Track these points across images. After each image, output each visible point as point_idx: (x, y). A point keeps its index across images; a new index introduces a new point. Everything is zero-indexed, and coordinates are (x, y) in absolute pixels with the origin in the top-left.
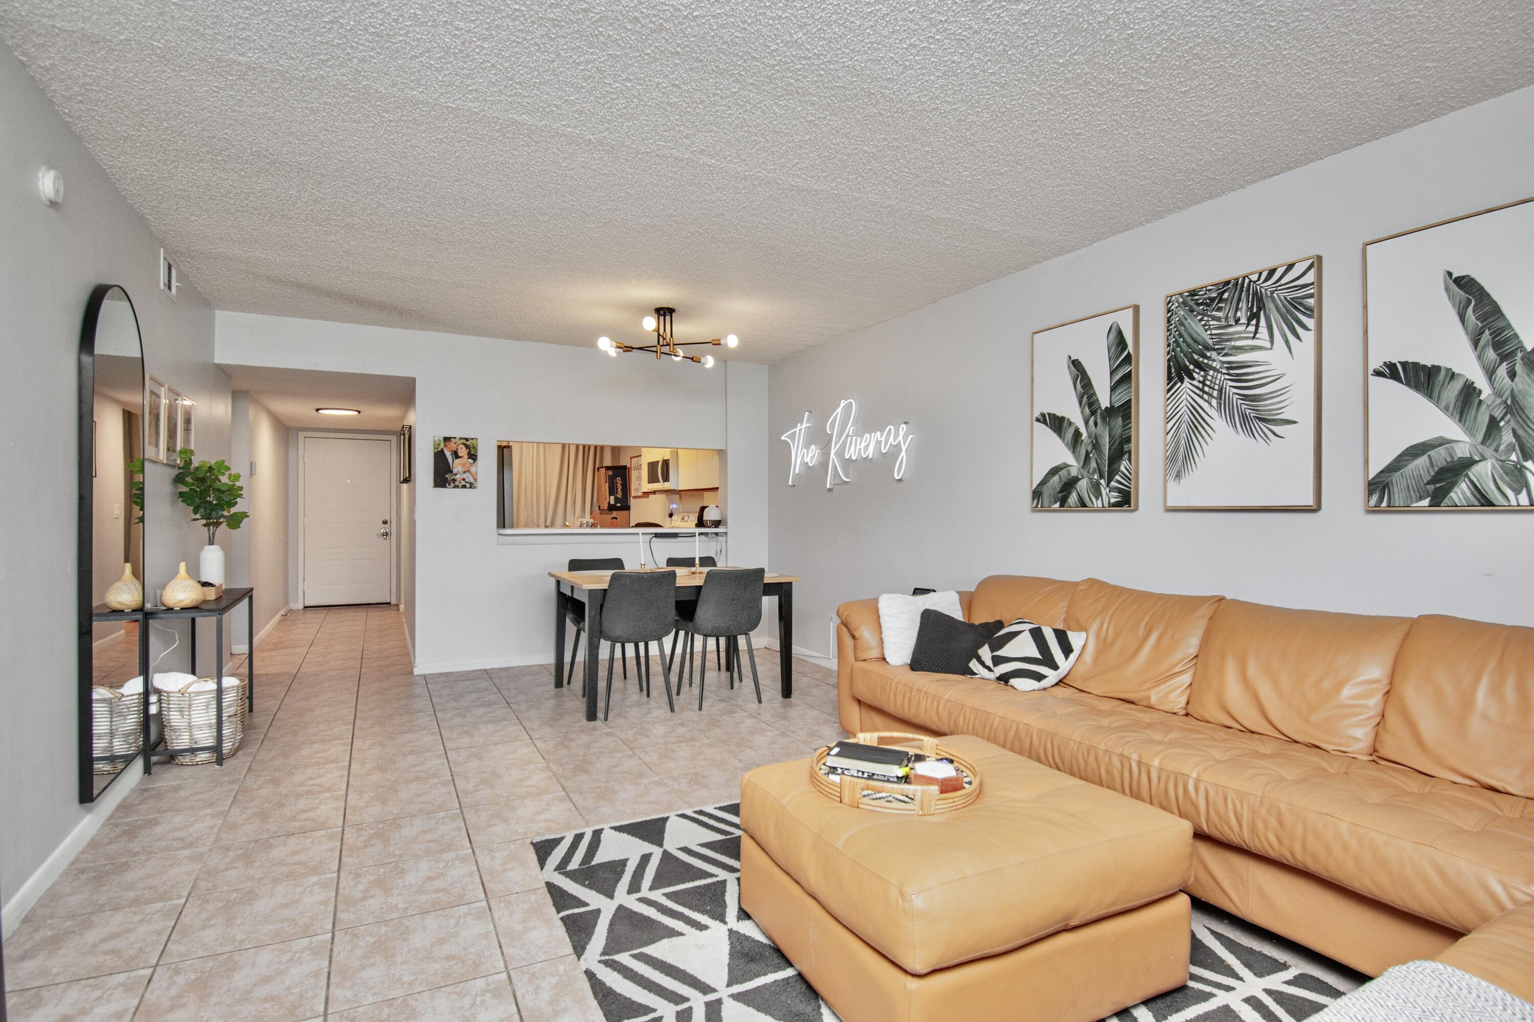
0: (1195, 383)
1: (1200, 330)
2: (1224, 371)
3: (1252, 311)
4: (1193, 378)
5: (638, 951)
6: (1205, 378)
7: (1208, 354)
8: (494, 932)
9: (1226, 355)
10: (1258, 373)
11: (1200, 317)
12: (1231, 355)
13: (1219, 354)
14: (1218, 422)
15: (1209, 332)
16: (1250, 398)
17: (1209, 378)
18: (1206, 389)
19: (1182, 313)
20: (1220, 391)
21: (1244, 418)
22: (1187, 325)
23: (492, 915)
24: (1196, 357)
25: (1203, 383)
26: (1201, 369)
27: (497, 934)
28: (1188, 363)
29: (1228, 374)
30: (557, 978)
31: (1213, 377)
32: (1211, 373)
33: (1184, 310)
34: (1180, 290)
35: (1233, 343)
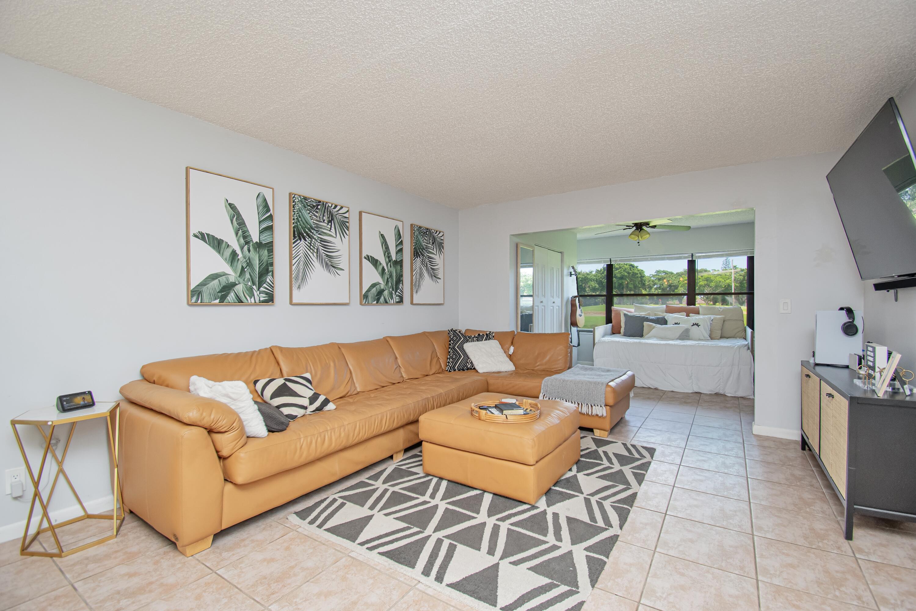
0: (306, 242)
1: (309, 218)
2: (319, 241)
3: (329, 219)
4: (306, 241)
5: (592, 523)
6: (311, 241)
7: (312, 231)
8: (650, 575)
9: (319, 234)
10: (331, 246)
11: (308, 212)
12: (321, 235)
13: (317, 233)
14: (316, 264)
15: (312, 221)
16: (329, 256)
17: (313, 242)
18: (312, 247)
19: (300, 206)
20: (317, 249)
21: (327, 264)
22: (303, 213)
23: (643, 588)
24: (307, 230)
25: (310, 244)
26: (309, 237)
27: (648, 573)
28: (303, 232)
29: (321, 243)
30: (616, 580)
31: (314, 242)
32: (314, 240)
33: (301, 205)
34: (300, 194)
35: (322, 230)
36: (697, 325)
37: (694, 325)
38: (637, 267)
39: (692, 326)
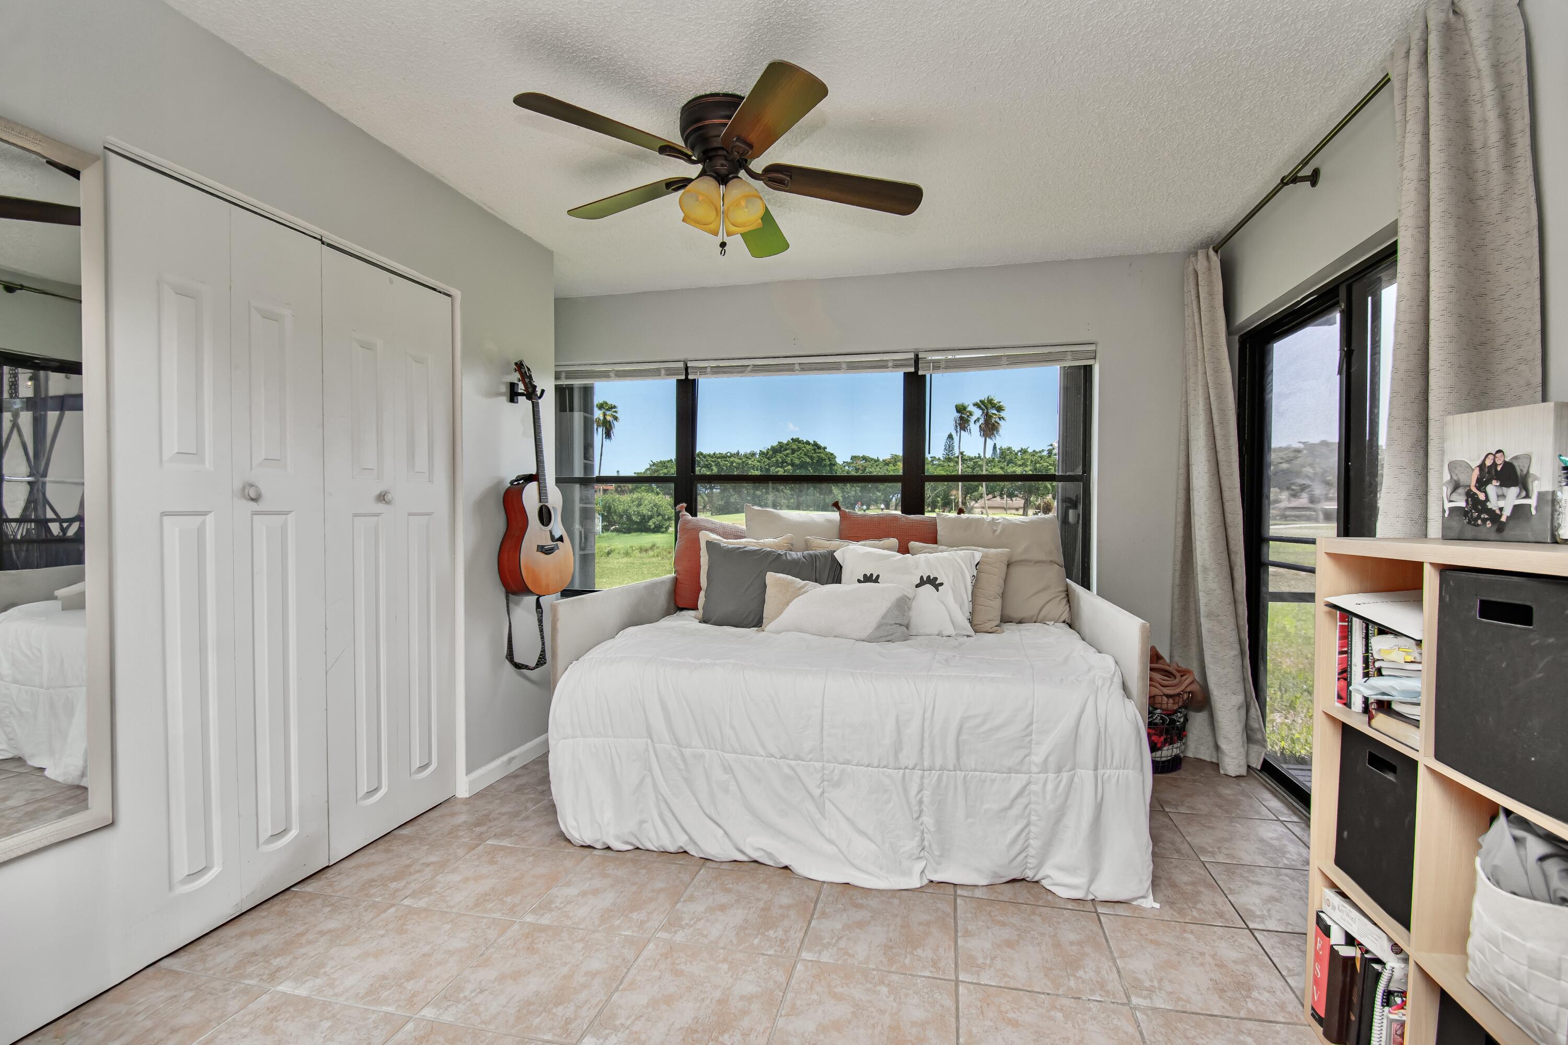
36: (933, 582)
37: (922, 582)
38: (825, 448)
39: (917, 586)
